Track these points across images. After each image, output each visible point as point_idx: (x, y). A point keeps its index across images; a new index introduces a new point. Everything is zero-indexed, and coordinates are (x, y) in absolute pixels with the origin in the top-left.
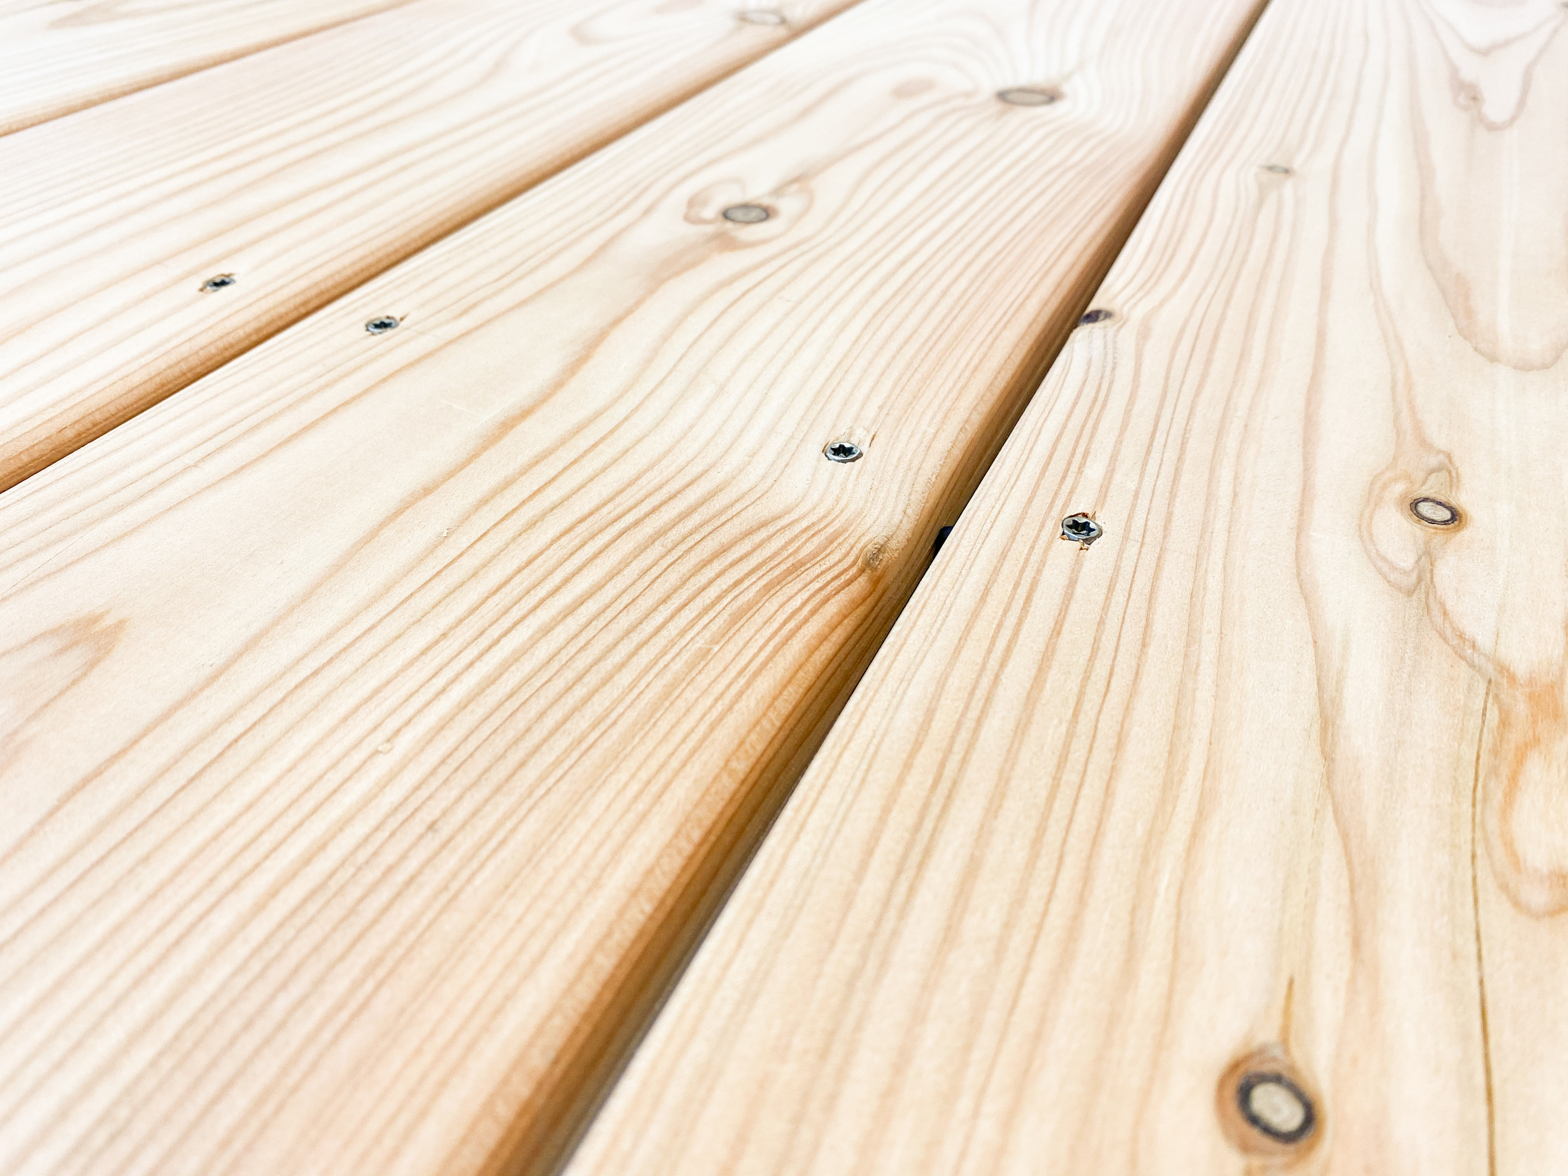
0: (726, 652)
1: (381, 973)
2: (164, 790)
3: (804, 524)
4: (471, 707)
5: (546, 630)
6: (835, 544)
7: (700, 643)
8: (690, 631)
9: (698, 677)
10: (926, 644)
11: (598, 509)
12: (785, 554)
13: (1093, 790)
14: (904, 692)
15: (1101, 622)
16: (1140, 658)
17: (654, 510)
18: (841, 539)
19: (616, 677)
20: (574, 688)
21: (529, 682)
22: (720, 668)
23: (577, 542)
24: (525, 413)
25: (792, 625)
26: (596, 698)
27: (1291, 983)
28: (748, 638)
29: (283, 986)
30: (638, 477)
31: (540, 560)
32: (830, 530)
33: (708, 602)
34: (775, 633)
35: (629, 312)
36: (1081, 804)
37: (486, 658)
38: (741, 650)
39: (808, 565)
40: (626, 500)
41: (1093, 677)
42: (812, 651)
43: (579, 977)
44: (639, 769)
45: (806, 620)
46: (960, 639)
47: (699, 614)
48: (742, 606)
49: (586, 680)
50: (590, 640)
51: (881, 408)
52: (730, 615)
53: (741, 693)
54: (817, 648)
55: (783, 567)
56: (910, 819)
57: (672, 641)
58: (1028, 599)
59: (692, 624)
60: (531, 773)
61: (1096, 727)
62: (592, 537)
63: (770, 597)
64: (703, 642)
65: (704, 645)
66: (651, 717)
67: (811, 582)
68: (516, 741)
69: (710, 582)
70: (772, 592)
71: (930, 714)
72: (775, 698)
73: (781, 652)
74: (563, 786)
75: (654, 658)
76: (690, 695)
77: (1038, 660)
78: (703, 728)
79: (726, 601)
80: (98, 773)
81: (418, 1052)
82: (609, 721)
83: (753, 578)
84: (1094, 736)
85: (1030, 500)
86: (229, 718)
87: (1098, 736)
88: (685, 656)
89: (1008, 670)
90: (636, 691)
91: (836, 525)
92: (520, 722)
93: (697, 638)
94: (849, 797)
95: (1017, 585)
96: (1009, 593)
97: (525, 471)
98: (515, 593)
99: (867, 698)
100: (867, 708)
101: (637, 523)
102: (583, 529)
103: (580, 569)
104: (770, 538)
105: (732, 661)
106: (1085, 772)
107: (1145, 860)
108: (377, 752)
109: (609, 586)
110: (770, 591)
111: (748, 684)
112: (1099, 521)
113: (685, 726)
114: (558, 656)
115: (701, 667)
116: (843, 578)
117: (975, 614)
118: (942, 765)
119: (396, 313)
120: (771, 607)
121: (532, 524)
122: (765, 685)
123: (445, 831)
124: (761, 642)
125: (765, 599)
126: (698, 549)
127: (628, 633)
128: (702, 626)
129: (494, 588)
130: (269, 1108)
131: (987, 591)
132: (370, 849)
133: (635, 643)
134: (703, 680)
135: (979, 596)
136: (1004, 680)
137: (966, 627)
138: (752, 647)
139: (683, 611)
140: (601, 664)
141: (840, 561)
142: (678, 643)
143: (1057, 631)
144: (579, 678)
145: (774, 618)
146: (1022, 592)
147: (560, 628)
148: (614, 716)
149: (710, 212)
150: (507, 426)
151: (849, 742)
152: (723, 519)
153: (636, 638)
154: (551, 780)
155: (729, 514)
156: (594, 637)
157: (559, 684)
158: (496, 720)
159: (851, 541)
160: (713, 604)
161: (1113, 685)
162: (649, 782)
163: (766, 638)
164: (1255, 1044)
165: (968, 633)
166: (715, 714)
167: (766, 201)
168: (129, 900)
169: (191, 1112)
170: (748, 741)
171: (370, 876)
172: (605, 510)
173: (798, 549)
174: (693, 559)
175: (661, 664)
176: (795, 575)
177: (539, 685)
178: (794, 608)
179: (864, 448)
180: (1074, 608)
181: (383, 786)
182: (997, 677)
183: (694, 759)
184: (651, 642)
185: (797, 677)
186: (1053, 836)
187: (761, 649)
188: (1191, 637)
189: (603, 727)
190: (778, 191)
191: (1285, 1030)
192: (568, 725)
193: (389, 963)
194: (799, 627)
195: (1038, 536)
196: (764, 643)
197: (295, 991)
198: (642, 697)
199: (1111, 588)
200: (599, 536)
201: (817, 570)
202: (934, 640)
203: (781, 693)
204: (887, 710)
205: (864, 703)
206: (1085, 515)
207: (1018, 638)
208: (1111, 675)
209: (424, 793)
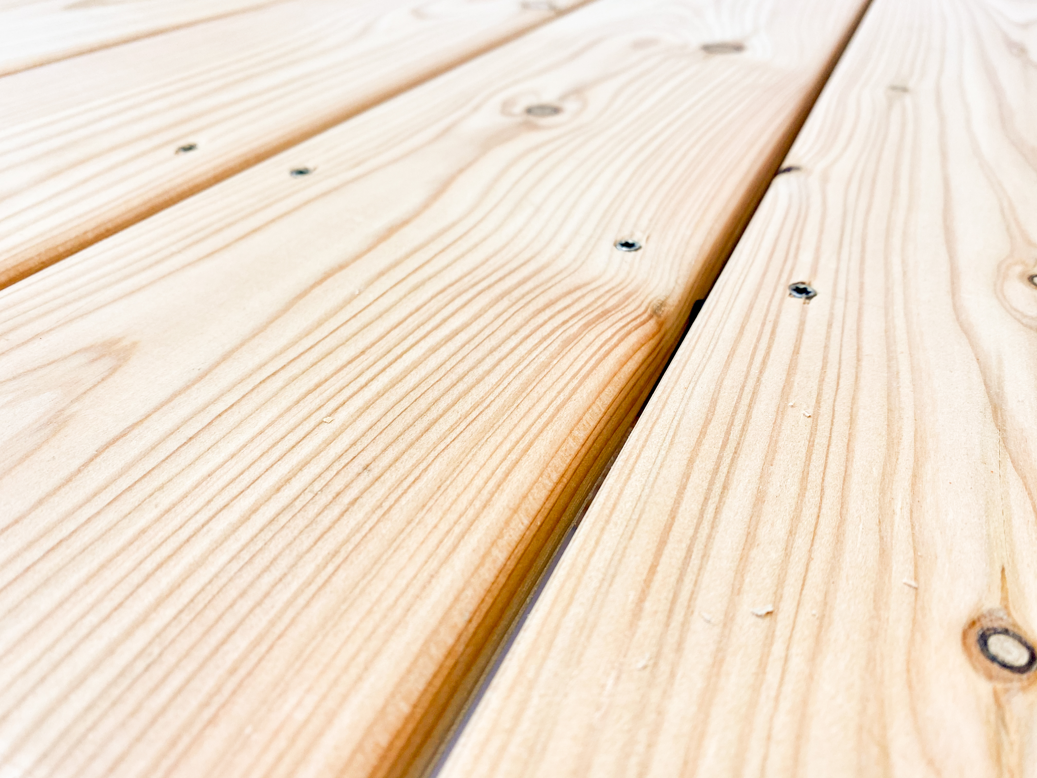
0: (562, 364)
1: (338, 560)
2: (172, 445)
3: (607, 288)
4: (386, 395)
5: (434, 350)
6: (630, 300)
7: (543, 358)
8: (535, 351)
9: (544, 379)
10: (704, 359)
11: (461, 278)
12: (596, 305)
13: (838, 448)
14: (693, 388)
15: (826, 347)
16: (857, 368)
17: (500, 279)
18: (634, 296)
19: (486, 378)
20: (458, 384)
21: (426, 381)
22: (559, 374)
23: (449, 298)
24: (405, 223)
25: (606, 348)
26: (474, 391)
27: (1003, 570)
28: (576, 356)
29: (267, 569)
30: (487, 260)
31: (425, 308)
32: (626, 291)
33: (545, 334)
34: (595, 353)
35: (470, 165)
36: (831, 456)
37: (394, 365)
38: (573, 363)
39: (613, 312)
40: (481, 273)
41: (826, 380)
42: (623, 365)
43: (481, 564)
44: (509, 434)
45: (616, 345)
46: (728, 357)
47: (540, 341)
48: (569, 336)
49: (465, 380)
50: (466, 356)
51: (651, 220)
52: (562, 342)
53: (575, 390)
54: (625, 363)
55: (596, 313)
56: (710, 466)
57: (523, 357)
58: (773, 332)
59: (536, 347)
60: (433, 435)
61: (834, 410)
62: (460, 295)
63: (589, 331)
64: (545, 358)
65: (546, 360)
66: (514, 402)
67: (616, 322)
68: (421, 416)
69: (545, 322)
70: (590, 328)
71: (714, 402)
72: (600, 393)
73: (601, 364)
74: (457, 444)
75: (512, 367)
76: (540, 389)
77: (786, 369)
78: (551, 410)
79: (558, 333)
80: (123, 435)
81: (370, 612)
82: (485, 405)
83: (575, 320)
84: (833, 415)
85: (764, 274)
86: (214, 401)
87: (836, 415)
88: (534, 366)
89: (766, 374)
90: (501, 388)
91: (630, 288)
92: (423, 404)
93: (541, 356)
94: (663, 452)
95: (763, 324)
96: (759, 329)
97: (408, 256)
98: (410, 328)
99: (667, 393)
100: (667, 399)
101: (489, 287)
102: (452, 291)
103: (453, 314)
104: (583, 296)
105: (567, 369)
106: (830, 437)
107: (883, 492)
108: (322, 422)
109: (474, 324)
110: (588, 327)
111: (581, 383)
112: (813, 287)
113: (539, 408)
114: (444, 366)
115: (545, 373)
116: (639, 321)
117: (737, 341)
118: (728, 433)
119: (309, 165)
120: (590, 336)
121: (416, 288)
122: (592, 384)
123: (376, 470)
124: (586, 358)
125: (585, 332)
126: (534, 302)
127: (491, 352)
128: (543, 348)
129: (395, 325)
130: (263, 648)
131: (743, 328)
132: (322, 482)
133: (497, 358)
134: (548, 381)
135: (738, 331)
136: (764, 381)
137: (731, 349)
138: (580, 361)
139: (528, 339)
140: (475, 370)
141: (635, 310)
142: (527, 358)
143: (796, 351)
144: (461, 379)
145: (593, 343)
146: (768, 328)
147: (443, 349)
148: (488, 401)
149: (519, 108)
150: (391, 231)
151: (657, 419)
152: (550, 284)
153: (497, 355)
154: (448, 440)
155: (553, 282)
156: (468, 354)
157: (447, 382)
158: (405, 403)
159: (642, 298)
160: (549, 335)
161: (841, 385)
162: (517, 442)
163: (590, 355)
164: (985, 609)
165: (734, 353)
166: (559, 401)
167: (556, 104)
168: (150, 514)
169: (205, 650)
170: (584, 418)
171: (324, 499)
172: (466, 280)
173: (604, 303)
174: (532, 308)
175: (517, 371)
176: (604, 318)
177: (433, 382)
178: (607, 338)
179: (642, 243)
180: (805, 338)
181: (328, 442)
182: (758, 380)
183: (548, 428)
184: (509, 358)
185: (613, 380)
186: (815, 476)
187: (586, 362)
188: (890, 356)
189: (481, 408)
190: (564, 97)
191: (1005, 599)
192: (456, 407)
193: (343, 554)
194: (611, 350)
195: (773, 296)
196: (588, 358)
197: (275, 573)
198: (506, 390)
199: (830, 325)
200: (464, 295)
201: (620, 315)
202: (710, 357)
203: (604, 390)
204: (682, 399)
205: (665, 396)
206: (803, 283)
207: (769, 355)
208: (839, 377)
209: (359, 447)
